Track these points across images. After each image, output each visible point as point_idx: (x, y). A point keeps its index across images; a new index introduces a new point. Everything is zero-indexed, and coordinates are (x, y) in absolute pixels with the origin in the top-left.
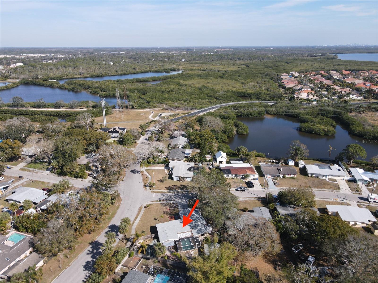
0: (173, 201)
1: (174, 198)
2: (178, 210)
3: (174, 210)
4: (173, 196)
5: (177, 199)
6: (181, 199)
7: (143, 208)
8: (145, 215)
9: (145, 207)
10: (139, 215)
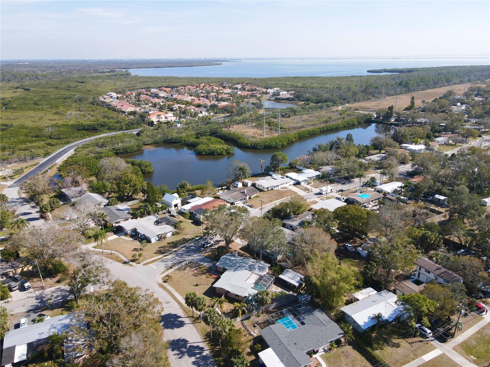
0: (184, 261)
1: (181, 259)
3: (200, 268)
6: (189, 256)
7: (163, 284)
8: (179, 288)
9: (165, 282)
10: (171, 292)
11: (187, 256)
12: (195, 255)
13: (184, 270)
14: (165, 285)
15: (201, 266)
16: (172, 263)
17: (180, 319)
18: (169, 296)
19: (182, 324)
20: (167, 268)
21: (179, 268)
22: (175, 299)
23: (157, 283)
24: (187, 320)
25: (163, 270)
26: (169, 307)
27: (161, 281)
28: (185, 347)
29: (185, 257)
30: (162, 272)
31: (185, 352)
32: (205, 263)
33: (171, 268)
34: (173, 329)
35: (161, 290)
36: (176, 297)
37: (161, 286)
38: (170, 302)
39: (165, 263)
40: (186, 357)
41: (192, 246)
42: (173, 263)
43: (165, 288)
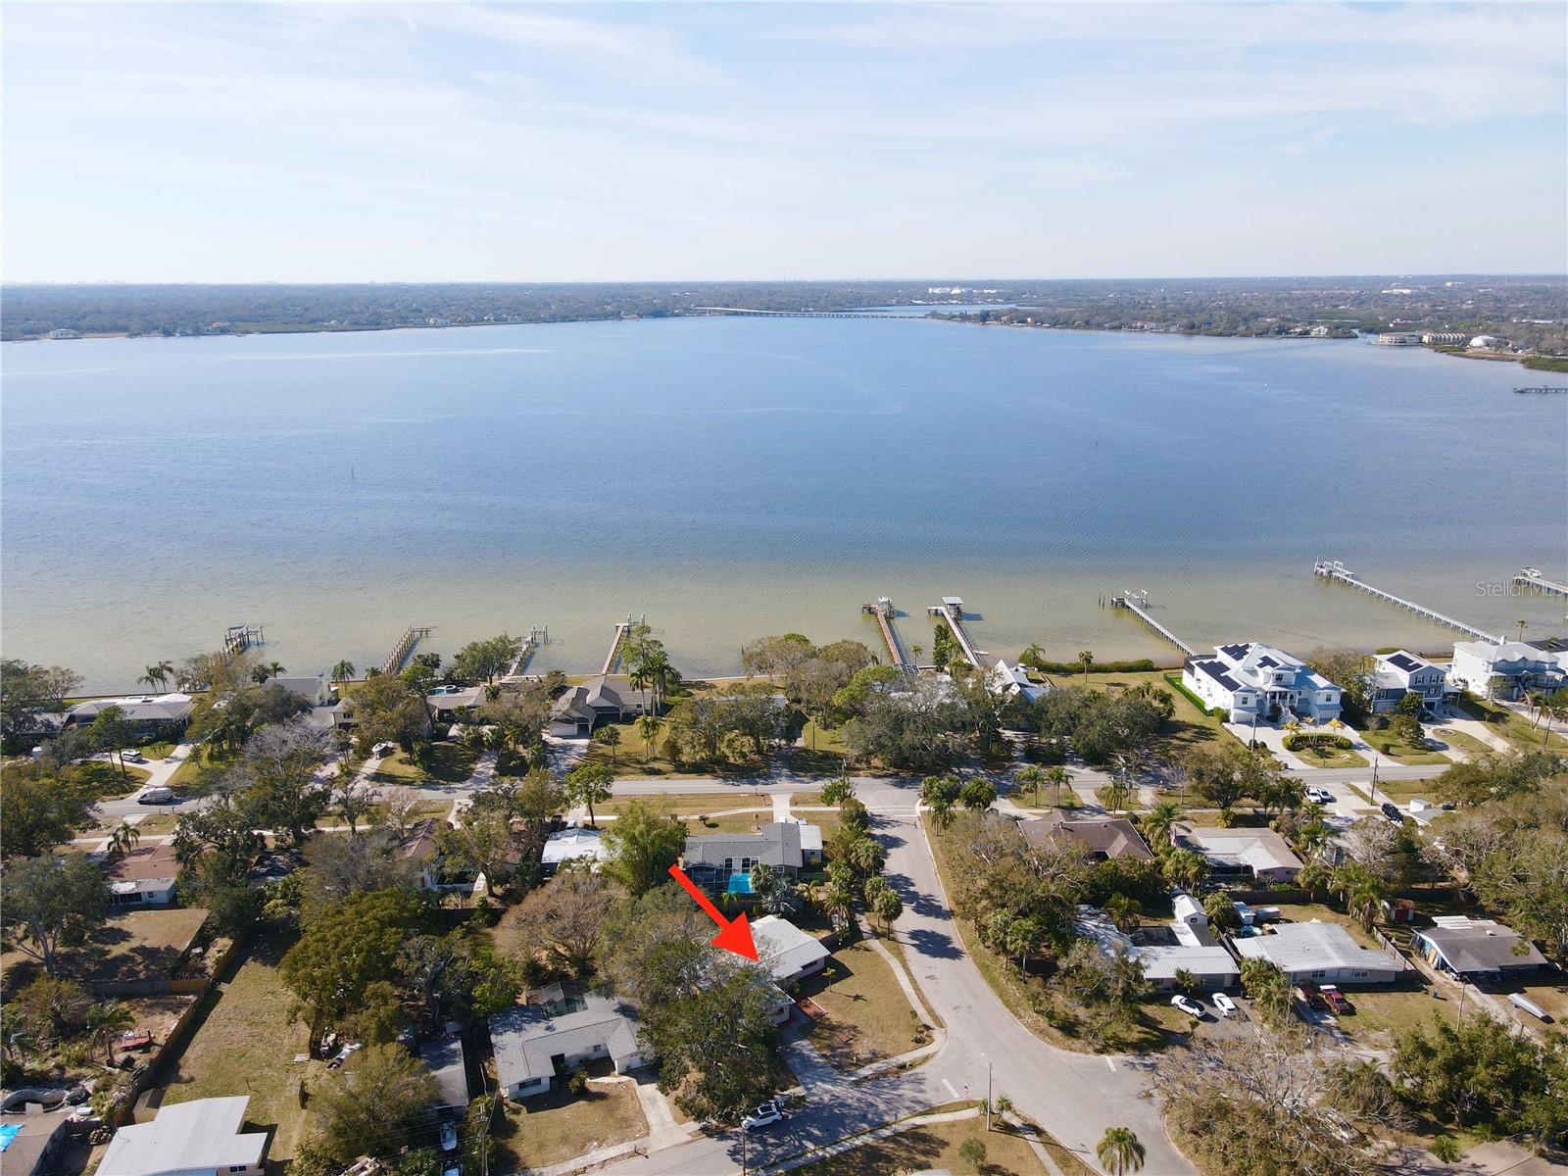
0: (861, 1081)
2: (818, 1049)
3: (830, 1047)
7: (931, 1024)
8: (898, 1002)
9: (928, 1028)
10: (919, 998)
11: (847, 1105)
12: (825, 1098)
14: (927, 1020)
17: (917, 942)
18: (924, 990)
19: (914, 935)
20: (915, 1071)
22: (913, 982)
23: (946, 1033)
24: (903, 938)
25: (924, 1068)
26: (930, 967)
27: (937, 1033)
28: (919, 903)
30: (930, 1062)
31: (922, 899)
33: (902, 1067)
34: (933, 933)
35: (939, 1012)
36: (911, 983)
37: (940, 1024)
38: (927, 977)
40: (922, 893)
43: (931, 1012)
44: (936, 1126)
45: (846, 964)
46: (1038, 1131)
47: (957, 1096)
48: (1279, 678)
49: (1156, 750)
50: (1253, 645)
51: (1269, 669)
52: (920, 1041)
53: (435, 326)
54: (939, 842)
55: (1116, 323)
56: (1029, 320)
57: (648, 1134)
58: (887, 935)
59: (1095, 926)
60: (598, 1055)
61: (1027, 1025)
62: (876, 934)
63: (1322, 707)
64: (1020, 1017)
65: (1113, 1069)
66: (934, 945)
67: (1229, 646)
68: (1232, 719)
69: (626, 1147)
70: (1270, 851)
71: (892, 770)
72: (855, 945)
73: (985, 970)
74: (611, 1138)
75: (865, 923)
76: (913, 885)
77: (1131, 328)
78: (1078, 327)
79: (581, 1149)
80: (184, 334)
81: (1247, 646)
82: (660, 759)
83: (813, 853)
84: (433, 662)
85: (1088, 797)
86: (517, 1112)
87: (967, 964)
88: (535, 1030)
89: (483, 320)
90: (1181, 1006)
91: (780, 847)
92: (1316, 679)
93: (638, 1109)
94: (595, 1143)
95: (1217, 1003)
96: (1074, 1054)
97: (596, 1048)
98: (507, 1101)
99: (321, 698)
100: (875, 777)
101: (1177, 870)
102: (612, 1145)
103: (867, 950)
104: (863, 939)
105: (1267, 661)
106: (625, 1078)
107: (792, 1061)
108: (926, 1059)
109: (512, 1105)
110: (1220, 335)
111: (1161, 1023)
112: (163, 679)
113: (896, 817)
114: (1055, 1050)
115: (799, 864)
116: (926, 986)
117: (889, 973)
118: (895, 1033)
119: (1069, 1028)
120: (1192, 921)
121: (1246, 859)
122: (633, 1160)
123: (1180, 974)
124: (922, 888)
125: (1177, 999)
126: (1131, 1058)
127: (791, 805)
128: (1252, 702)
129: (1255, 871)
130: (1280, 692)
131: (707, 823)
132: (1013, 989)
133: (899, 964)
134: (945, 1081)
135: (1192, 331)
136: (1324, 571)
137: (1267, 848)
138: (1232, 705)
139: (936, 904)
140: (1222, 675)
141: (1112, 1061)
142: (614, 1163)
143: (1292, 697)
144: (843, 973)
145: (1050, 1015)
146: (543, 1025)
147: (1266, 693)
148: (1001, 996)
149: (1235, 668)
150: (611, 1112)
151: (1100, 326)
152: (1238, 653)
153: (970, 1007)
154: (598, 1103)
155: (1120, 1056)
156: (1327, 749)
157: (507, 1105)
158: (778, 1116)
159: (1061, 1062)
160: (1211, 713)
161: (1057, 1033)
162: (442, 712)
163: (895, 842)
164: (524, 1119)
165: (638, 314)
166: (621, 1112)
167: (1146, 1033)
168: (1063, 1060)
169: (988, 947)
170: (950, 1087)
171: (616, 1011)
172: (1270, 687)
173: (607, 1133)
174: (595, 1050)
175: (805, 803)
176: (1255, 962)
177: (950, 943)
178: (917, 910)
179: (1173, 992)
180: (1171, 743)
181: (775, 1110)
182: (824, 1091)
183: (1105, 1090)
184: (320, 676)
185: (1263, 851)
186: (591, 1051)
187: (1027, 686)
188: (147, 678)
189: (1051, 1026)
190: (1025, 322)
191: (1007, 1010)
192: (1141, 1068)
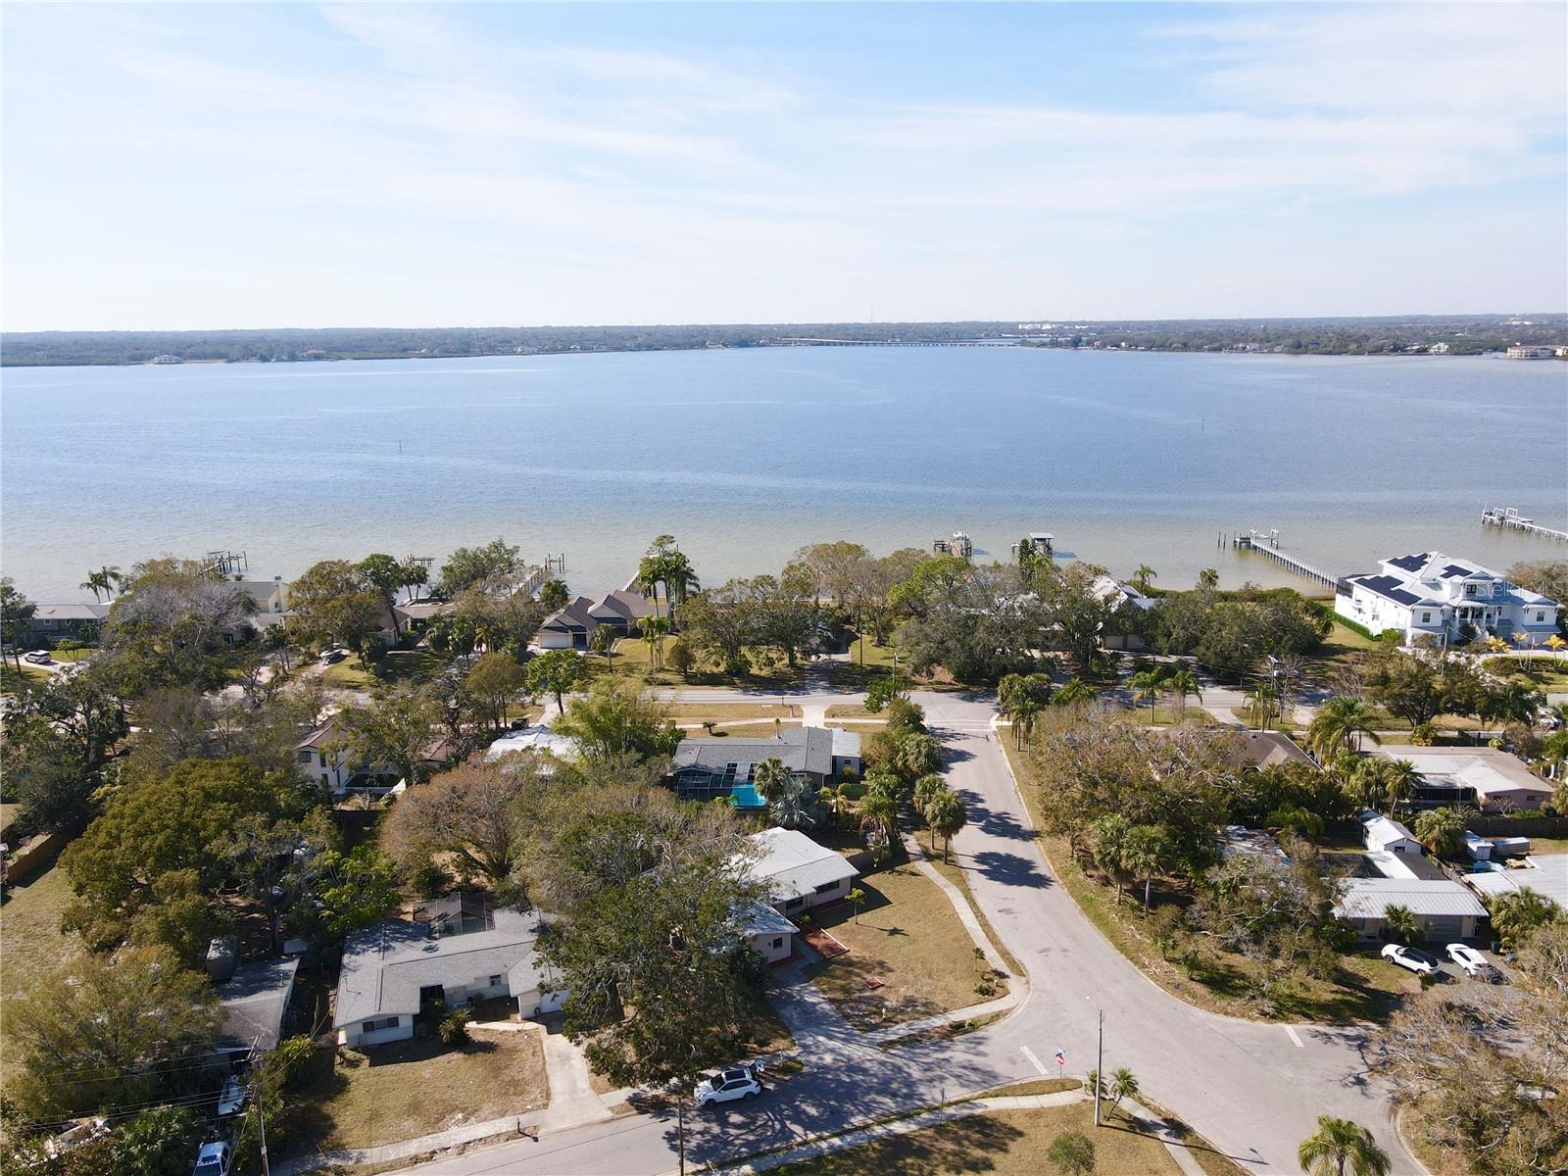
0: (891, 1044)
1: (899, 1062)
2: (824, 992)
3: (845, 989)
4: (916, 1073)
5: (882, 1063)
6: (853, 1068)
7: (1006, 971)
8: (955, 940)
9: (1002, 975)
10: (987, 936)
11: (865, 1071)
12: (828, 1059)
13: (910, 1002)
14: (1000, 965)
15: (839, 995)
16: (947, 1055)
17: (985, 867)
18: (995, 928)
19: (982, 858)
20: (979, 1034)
21: (928, 1014)
22: (979, 915)
23: (1028, 983)
24: (967, 862)
25: (992, 1031)
26: (1006, 899)
27: (1013, 983)
28: (988, 822)
29: (874, 1068)
30: (1003, 1022)
31: (993, 817)
32: (815, 1004)
33: (958, 1028)
34: (1009, 856)
35: (1018, 954)
36: (977, 917)
37: (1020, 971)
38: (1000, 911)
39: (978, 1061)
40: (993, 810)
41: (810, 1124)
42: (943, 1049)
43: (1005, 954)
44: (1009, 1114)
45: (882, 891)
46: (1178, 1129)
47: (1043, 1073)
48: (1471, 591)
49: (1308, 671)
50: (1434, 554)
51: (1458, 579)
52: (986, 992)
53: (521, 354)
54: (1021, 758)
55: (1216, 345)
56: (1123, 344)
57: (546, 1106)
58: (946, 857)
59: (1249, 848)
60: (495, 992)
61: (1155, 978)
62: (928, 856)
63: (1530, 629)
64: (1143, 966)
65: (1299, 1043)
66: (1011, 872)
67: (1400, 558)
68: (1408, 641)
69: (506, 1124)
70: (1498, 771)
71: (960, 686)
72: (897, 868)
73: (1087, 905)
74: (487, 1108)
75: (912, 843)
76: (982, 801)
77: (1232, 349)
78: (1175, 349)
79: (435, 1122)
80: (280, 360)
81: (1425, 556)
82: (668, 670)
83: (848, 761)
84: (418, 575)
85: (1223, 716)
86: (353, 1064)
87: (1058, 895)
88: (409, 952)
89: (569, 349)
90: (1398, 959)
91: (803, 751)
92: (1521, 593)
93: (539, 1069)
94: (460, 1116)
95: (1456, 957)
96: (1233, 1020)
97: (495, 979)
98: (343, 1049)
99: (276, 605)
100: (937, 691)
101: (1367, 786)
102: (485, 1120)
103: (913, 874)
104: (909, 862)
105: (1452, 571)
106: (531, 1025)
107: (790, 1013)
108: (996, 1017)
109: (350, 1054)
110: (1330, 353)
111: (1367, 981)
112: (107, 587)
113: (964, 731)
114: (1201, 1014)
115: (827, 771)
116: (998, 923)
117: (945, 903)
118: (949, 979)
119: (1222, 984)
120: (1398, 849)
121: (1464, 780)
122: (512, 1144)
123: (1393, 912)
124: (993, 805)
125: (1390, 950)
126: (1321, 1028)
127: (826, 717)
128: (1436, 619)
129: (1481, 794)
130: (1473, 608)
131: (714, 732)
132: (1130, 929)
133: (960, 894)
134: (1025, 1050)
135: (1300, 350)
136: (1495, 518)
137: (1493, 768)
138: (1409, 624)
139: (1014, 822)
140: (1393, 589)
141: (1295, 1032)
142: (481, 1148)
143: (1489, 616)
144: (875, 900)
145: (1192, 963)
146: (423, 944)
147: (1455, 608)
148: (1112, 938)
149: (1410, 581)
150: (496, 1072)
151: (1199, 348)
152: (1413, 564)
153: (1065, 950)
154: (481, 1057)
155: (1306, 1025)
156: (1545, 674)
157: (342, 1055)
158: (753, 1087)
159: (1212, 1029)
160: (1379, 638)
161: (1201, 990)
162: (415, 621)
163: (962, 756)
164: (364, 1078)
165: (723, 344)
166: (512, 1072)
167: (1344, 993)
168: (1216, 1028)
169: (1091, 876)
170: (1033, 1059)
171: (533, 931)
172: (1461, 601)
173: (483, 1102)
174: (493, 983)
175: (846, 715)
176: (1515, 895)
177: (1032, 868)
178: (987, 829)
179: (1381, 941)
180: (1327, 665)
181: (748, 1077)
182: (828, 1050)
183: (1289, 1074)
184: (277, 578)
185: (1489, 771)
186: (487, 984)
187: (1137, 597)
188: (89, 585)
189: (1192, 979)
190: (1118, 346)
191: (1123, 956)
192: (1342, 1041)
